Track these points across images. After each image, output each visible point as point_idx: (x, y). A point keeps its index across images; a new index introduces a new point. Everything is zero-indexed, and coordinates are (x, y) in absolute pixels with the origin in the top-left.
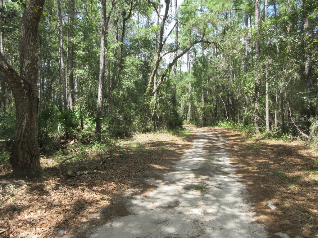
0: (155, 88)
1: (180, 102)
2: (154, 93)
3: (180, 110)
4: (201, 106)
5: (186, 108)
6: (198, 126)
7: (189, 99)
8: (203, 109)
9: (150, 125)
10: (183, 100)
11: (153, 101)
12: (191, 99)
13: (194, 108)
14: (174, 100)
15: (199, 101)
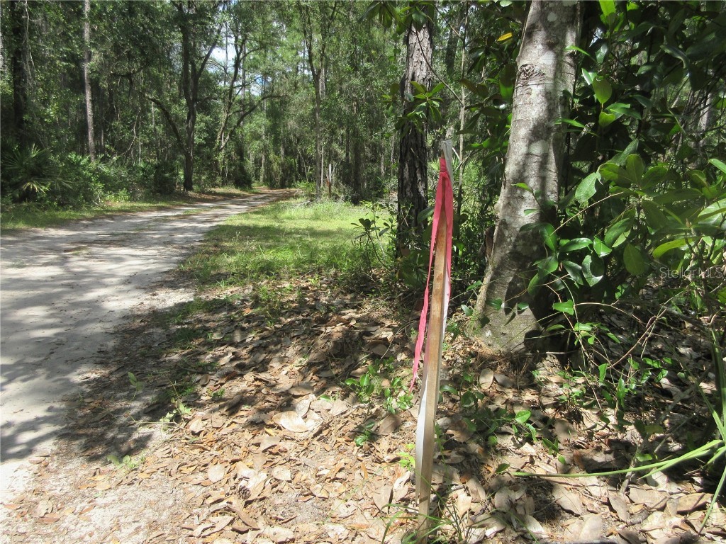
0: (223, 144)
1: (248, 152)
2: (222, 149)
3: (250, 165)
4: (278, 160)
5: (257, 162)
6: (272, 187)
7: (262, 149)
8: (282, 165)
9: (219, 180)
10: (253, 148)
11: (221, 156)
12: (265, 149)
13: (269, 163)
14: (241, 152)
15: (277, 152)
